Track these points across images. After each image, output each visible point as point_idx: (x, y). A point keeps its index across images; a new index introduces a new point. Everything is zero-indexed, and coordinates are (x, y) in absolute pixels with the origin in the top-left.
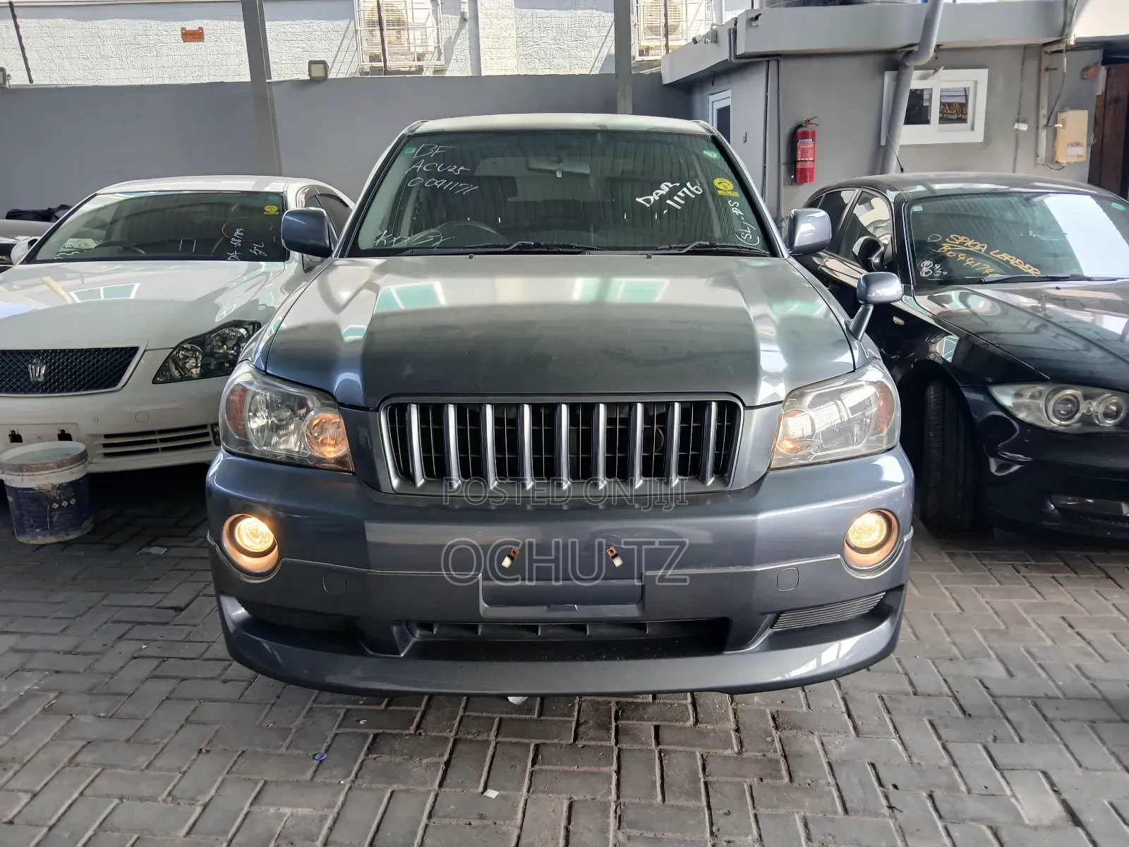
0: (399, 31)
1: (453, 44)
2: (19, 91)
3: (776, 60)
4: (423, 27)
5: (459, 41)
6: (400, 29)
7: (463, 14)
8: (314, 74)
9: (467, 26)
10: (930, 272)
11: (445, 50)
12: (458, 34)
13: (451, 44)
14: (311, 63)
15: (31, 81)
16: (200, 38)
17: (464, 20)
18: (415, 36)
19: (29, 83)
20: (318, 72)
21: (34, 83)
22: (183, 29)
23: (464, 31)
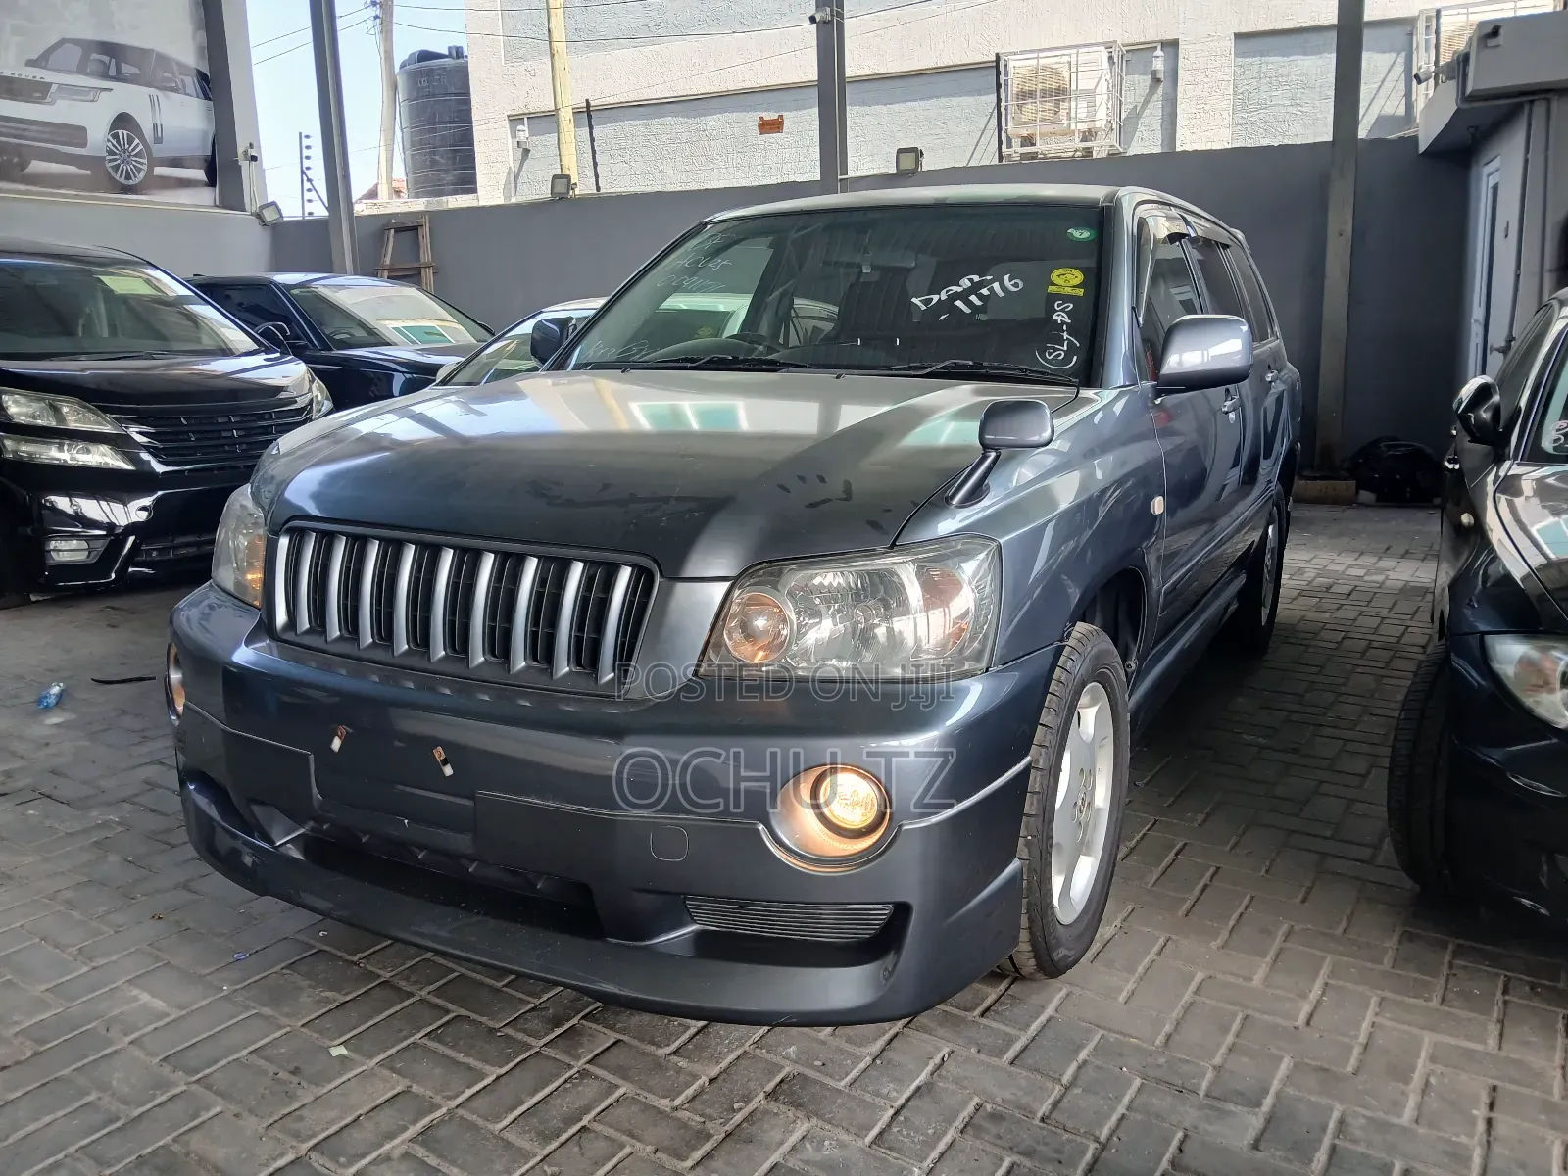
0: (1057, 103)
1: (1138, 116)
2: (584, 200)
3: (1545, 99)
4: (1090, 94)
5: (1147, 112)
6: (1059, 100)
7: (1154, 73)
8: (901, 167)
9: (1160, 91)
10: (1559, 439)
11: (1126, 127)
12: (1146, 102)
13: (1135, 115)
14: (900, 151)
15: (598, 189)
16: (778, 128)
17: (1156, 81)
18: (1081, 109)
19: (595, 192)
20: (908, 162)
21: (601, 191)
22: (761, 118)
23: (1155, 97)
